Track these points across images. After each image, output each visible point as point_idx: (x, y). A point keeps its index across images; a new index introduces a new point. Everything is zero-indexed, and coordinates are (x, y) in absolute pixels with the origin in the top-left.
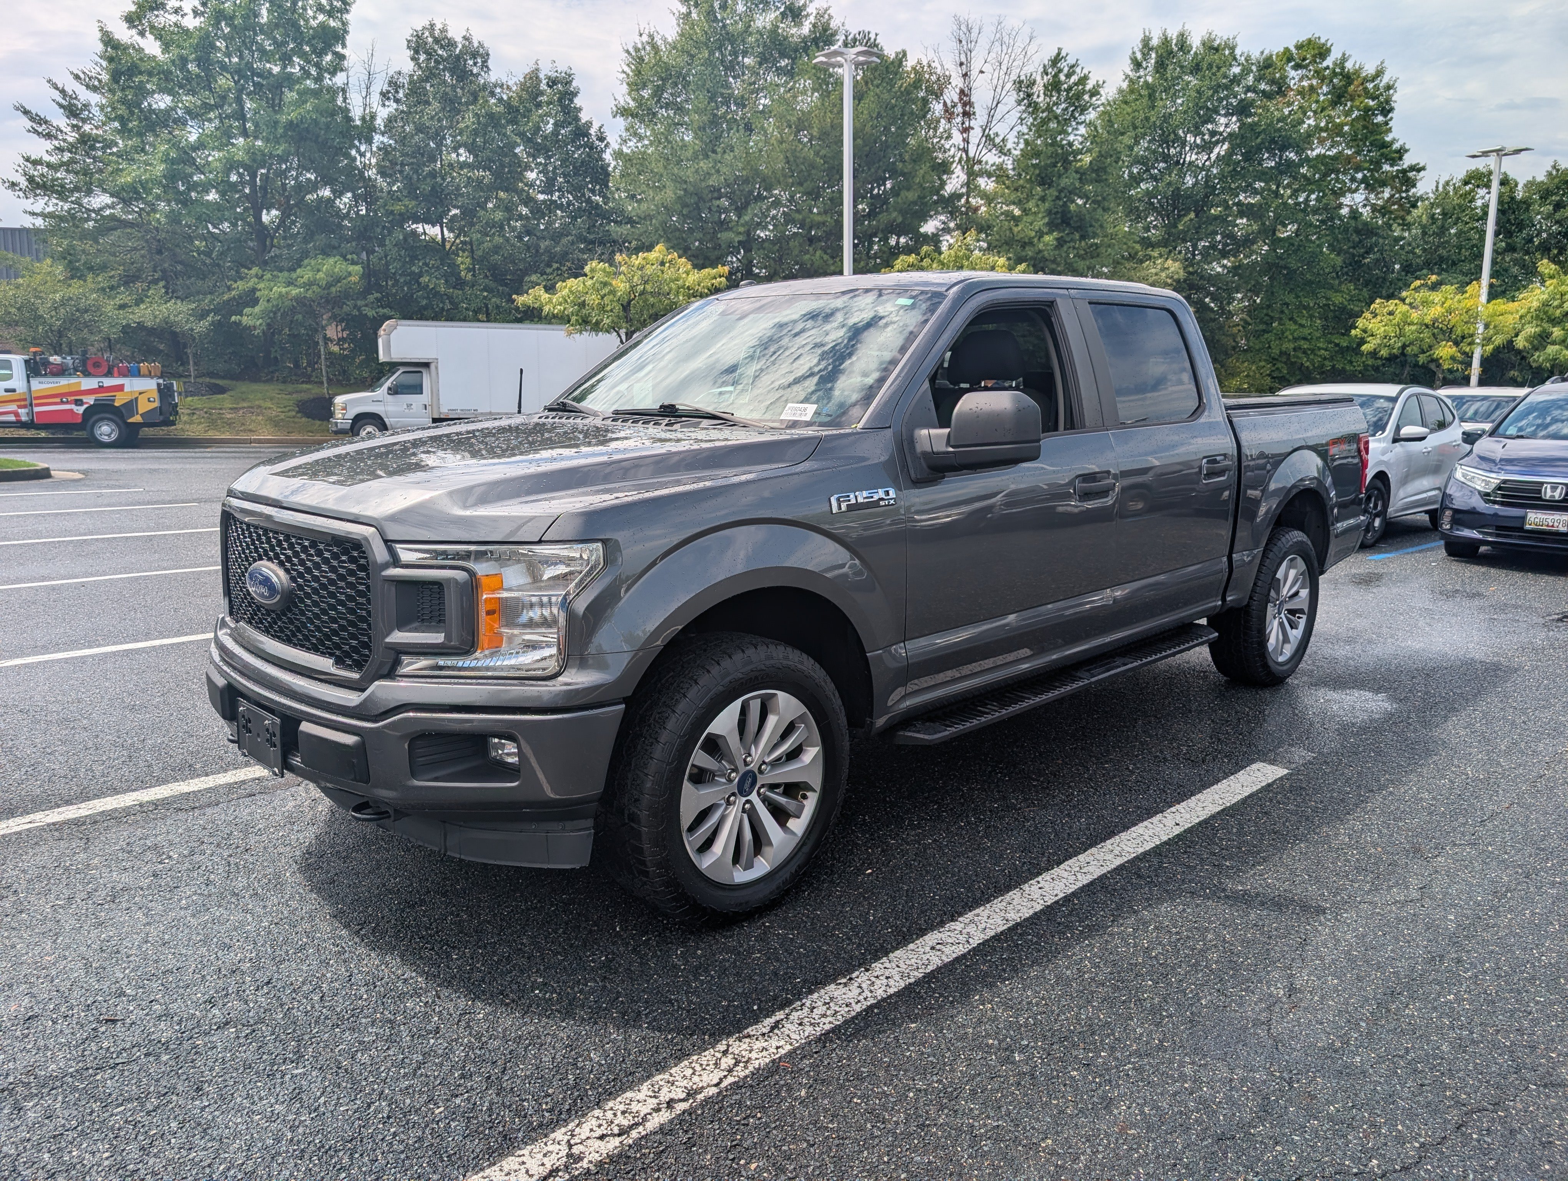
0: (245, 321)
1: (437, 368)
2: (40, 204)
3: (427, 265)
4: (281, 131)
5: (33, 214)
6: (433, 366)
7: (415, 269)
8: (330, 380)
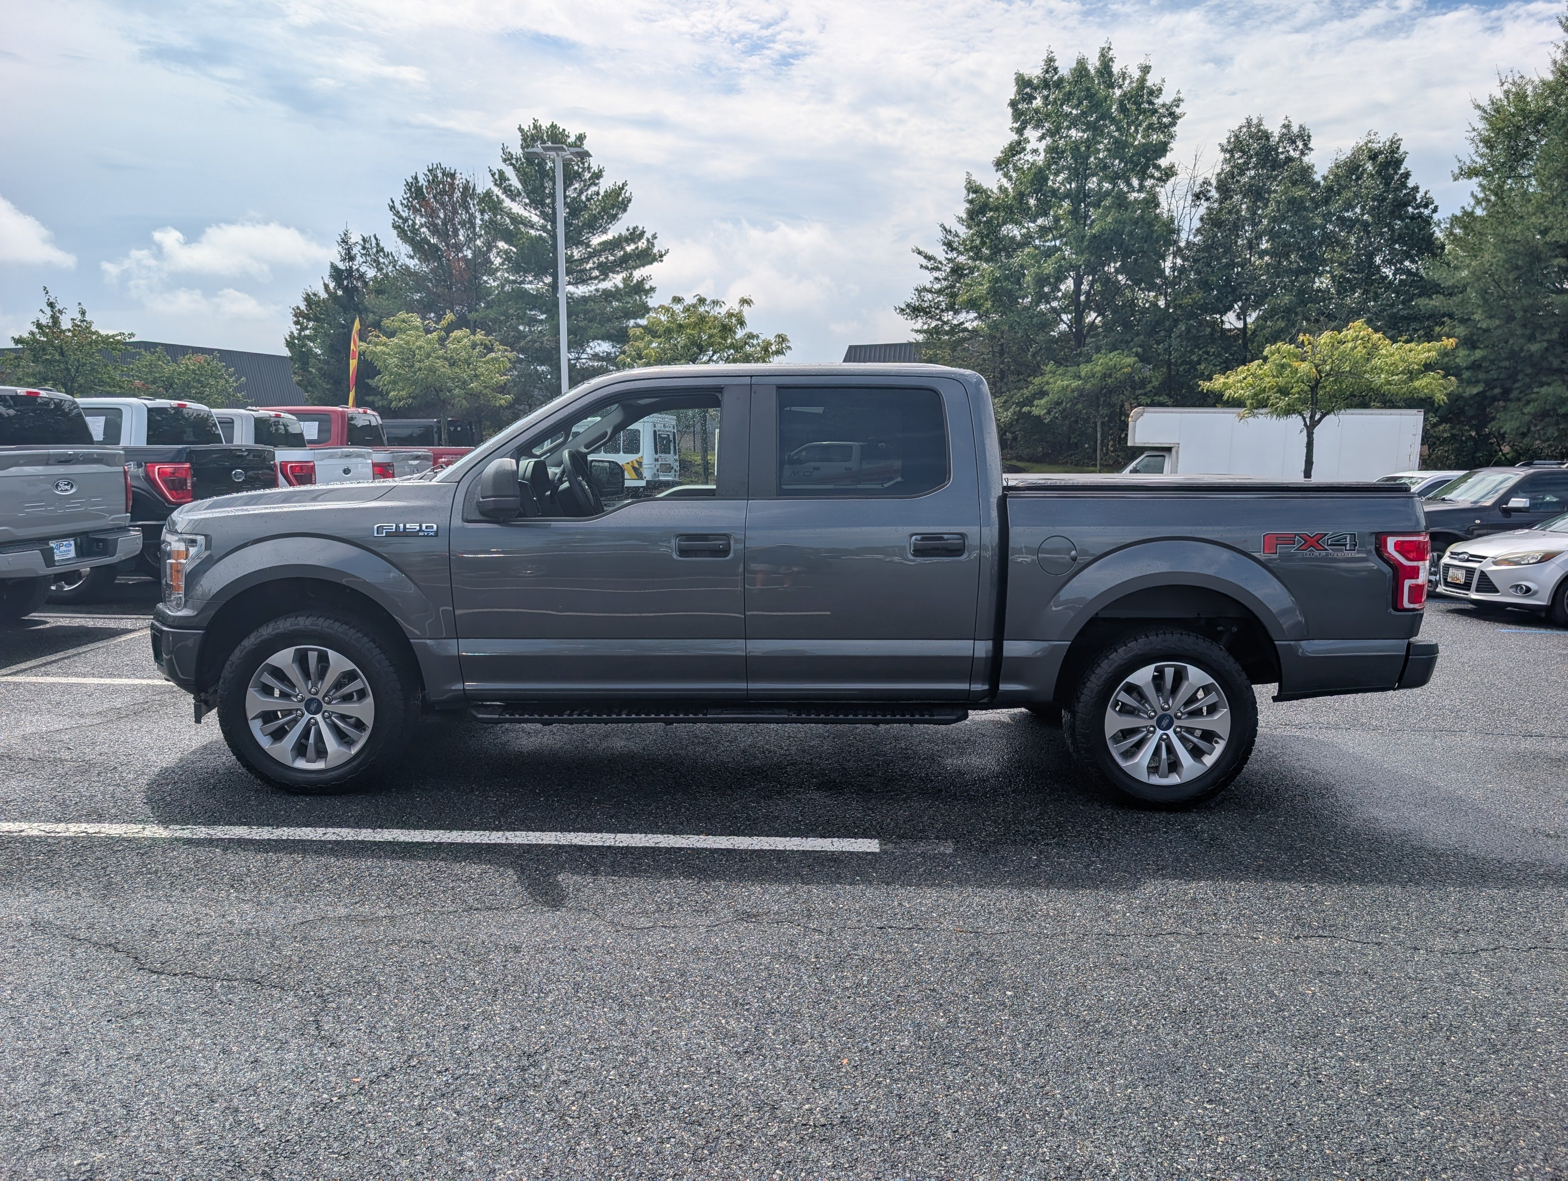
0: (1036, 412)
1: (1177, 452)
2: (919, 324)
3: (1207, 353)
4: (1086, 243)
5: (917, 331)
6: (1174, 451)
7: (1195, 358)
8: (1101, 465)
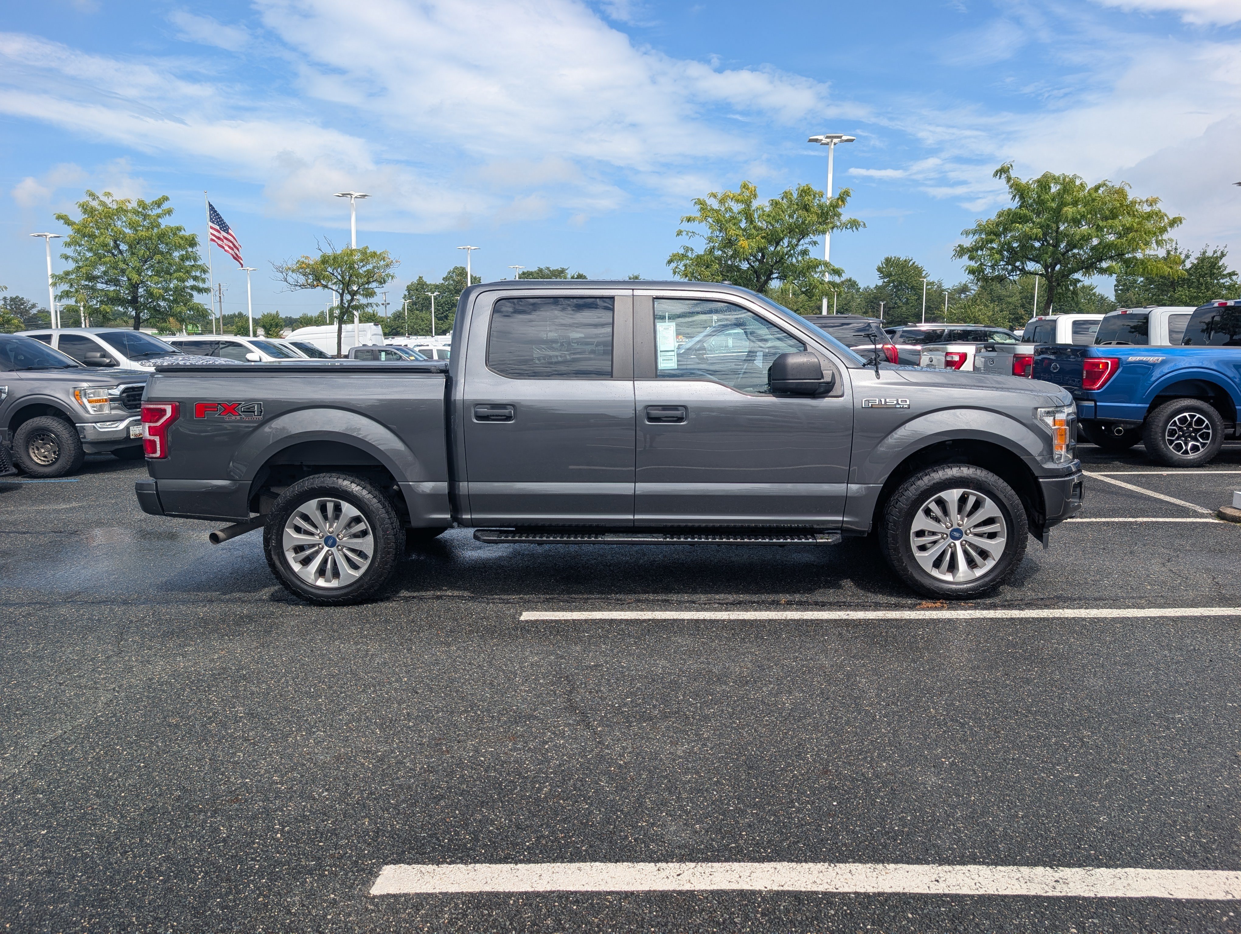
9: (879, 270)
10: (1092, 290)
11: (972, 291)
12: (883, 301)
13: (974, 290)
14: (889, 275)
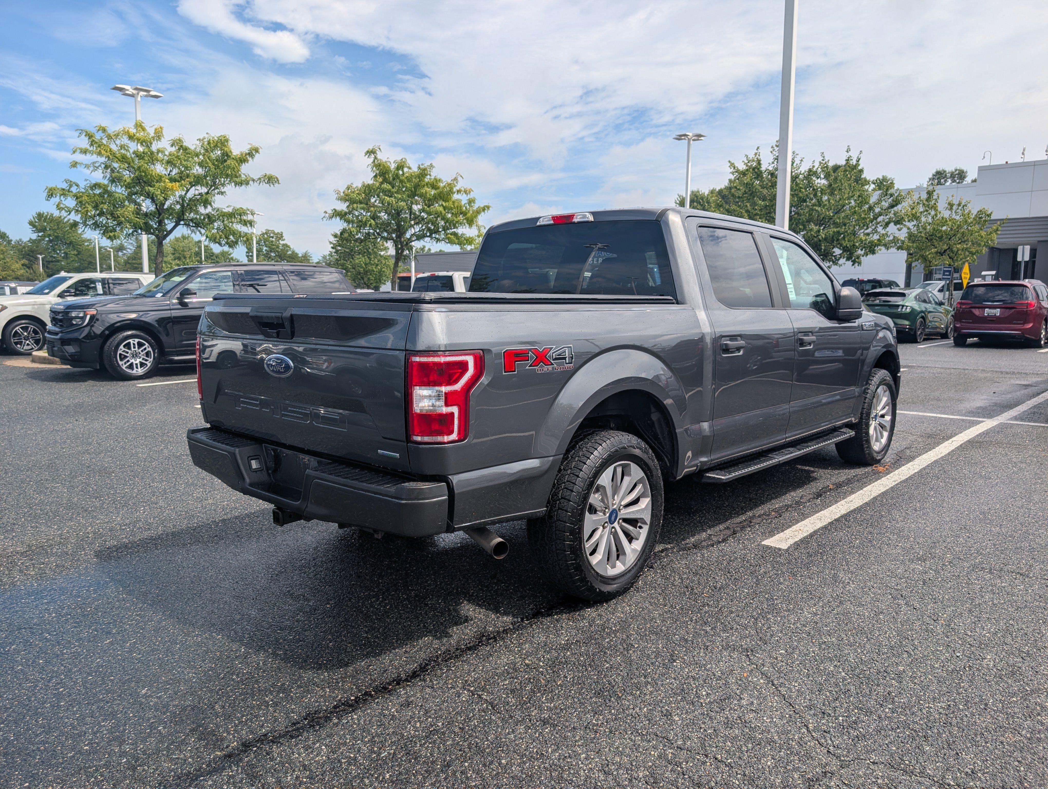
9: (31, 223)
10: (230, 255)
11: (128, 250)
12: (41, 254)
13: (131, 249)
14: (43, 230)
